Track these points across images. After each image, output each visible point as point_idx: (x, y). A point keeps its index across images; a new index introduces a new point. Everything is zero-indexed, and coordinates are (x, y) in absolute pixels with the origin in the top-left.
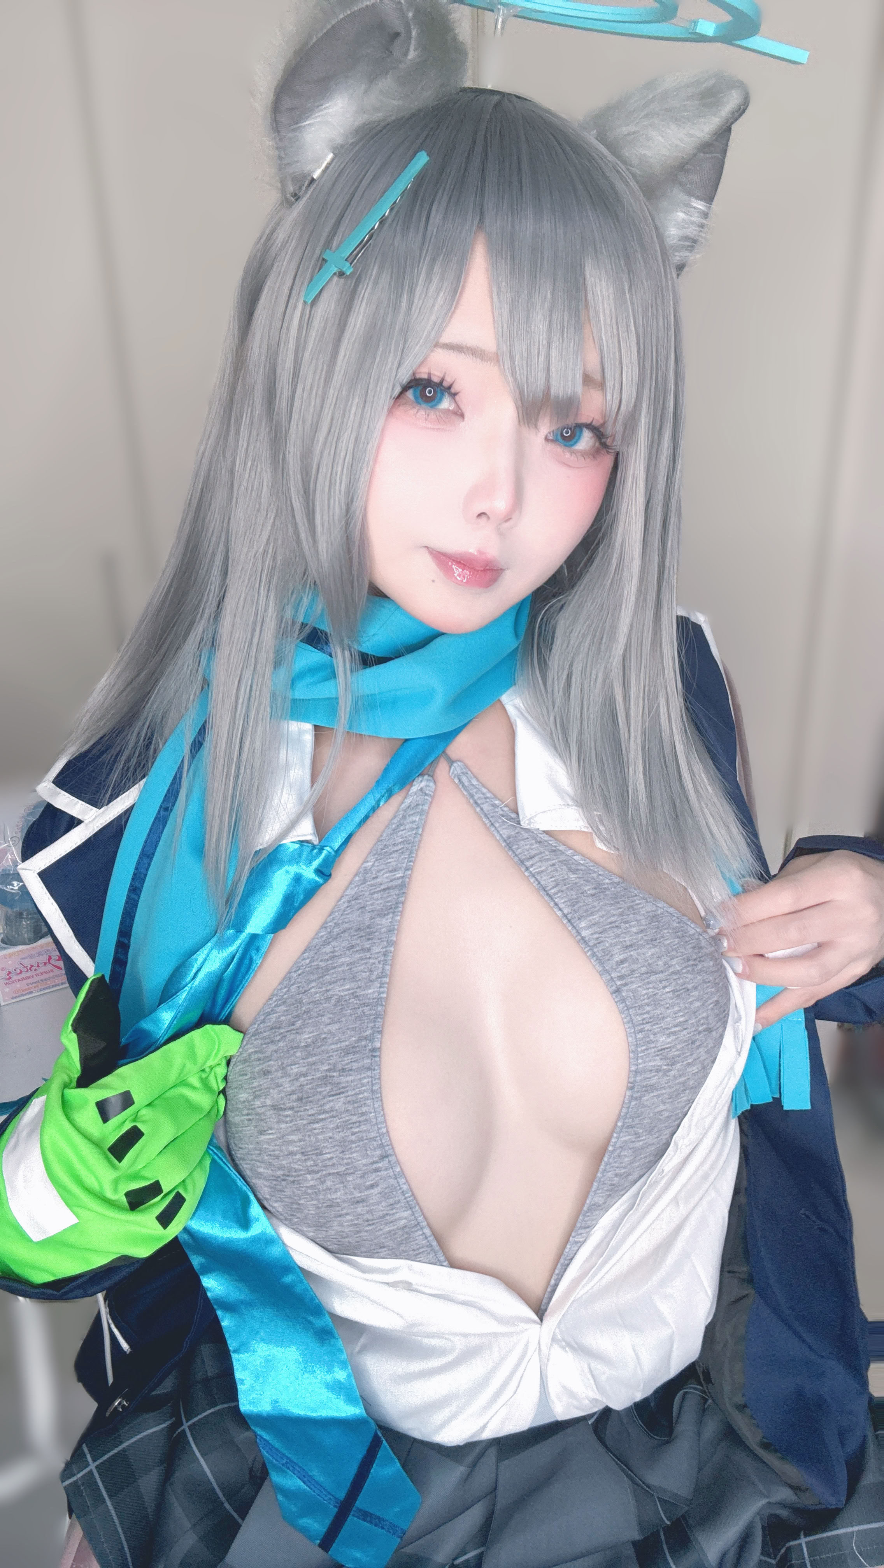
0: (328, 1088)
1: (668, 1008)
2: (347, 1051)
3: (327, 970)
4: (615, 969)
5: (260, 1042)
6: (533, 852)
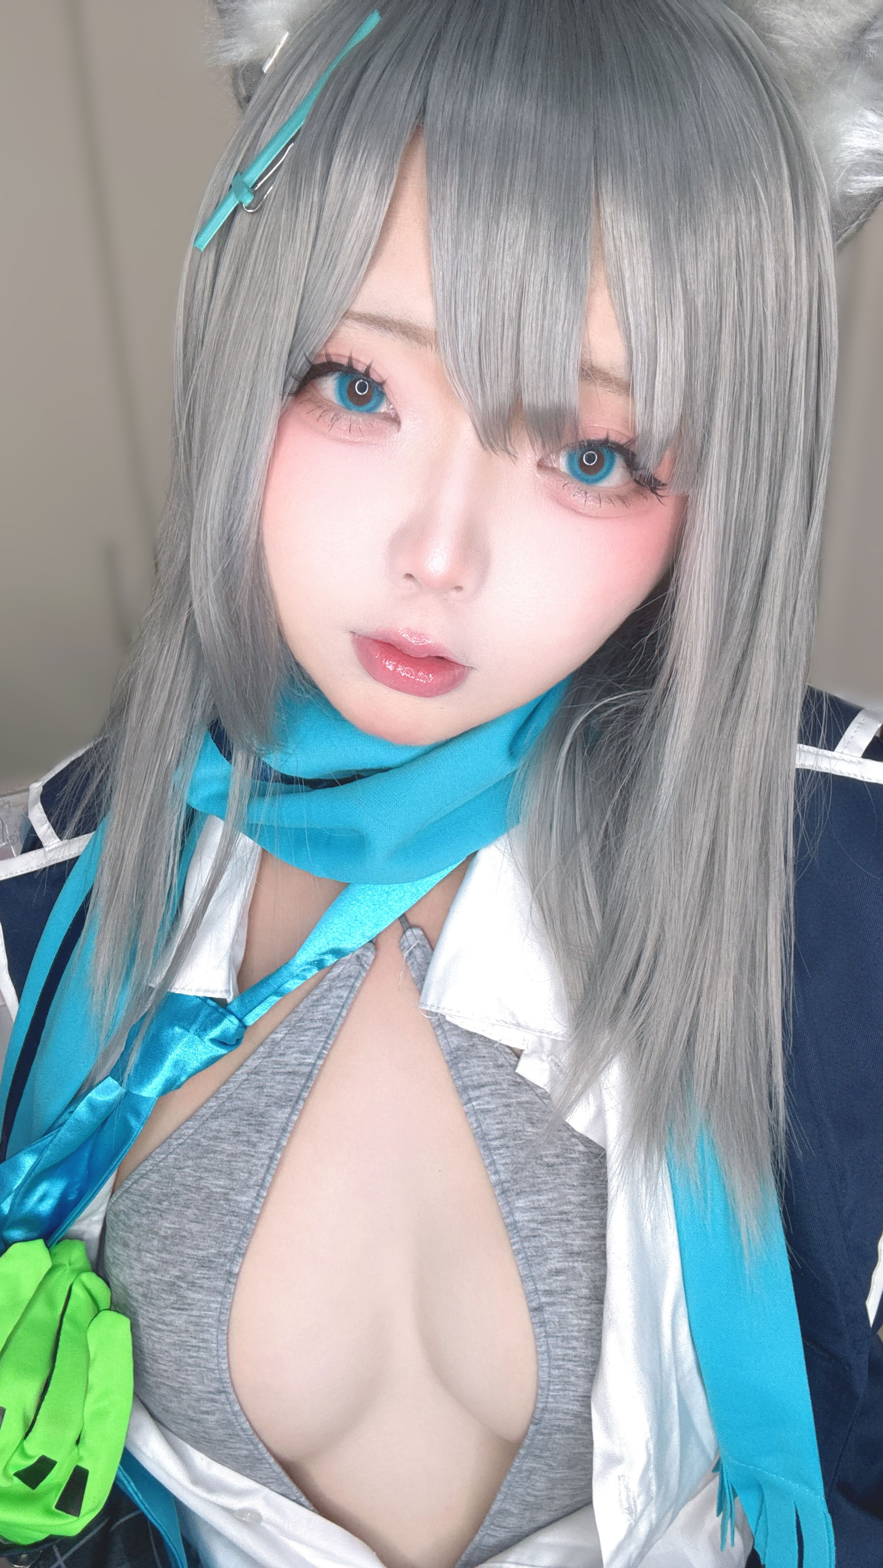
3: (208, 1151)
4: (545, 1279)
6: (485, 1079)
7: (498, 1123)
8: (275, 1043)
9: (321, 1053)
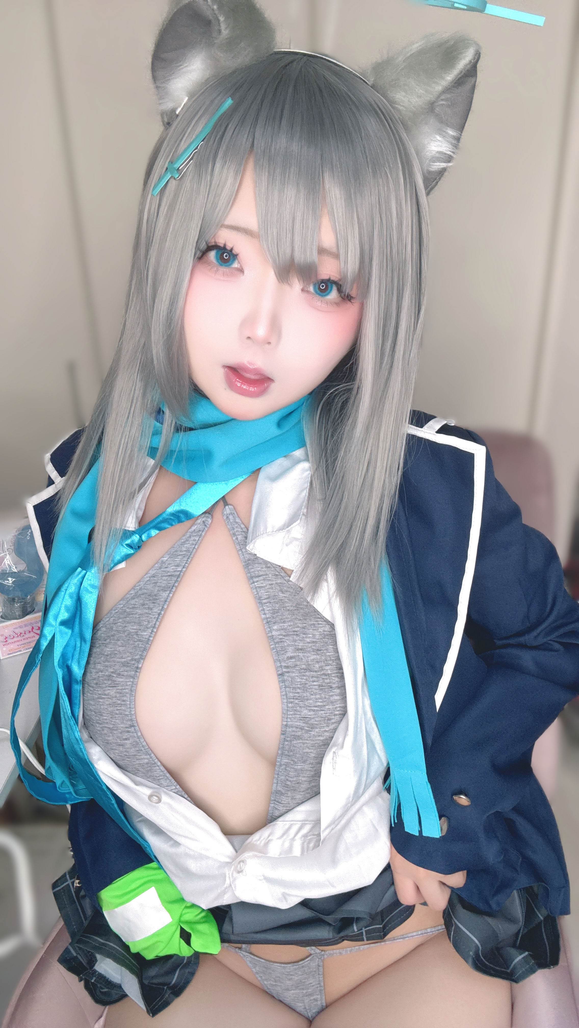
0: (110, 682)
2: (124, 664)
3: (129, 614)
4: (285, 661)
6: (261, 573)
7: (266, 592)
8: (163, 562)
9: (185, 565)
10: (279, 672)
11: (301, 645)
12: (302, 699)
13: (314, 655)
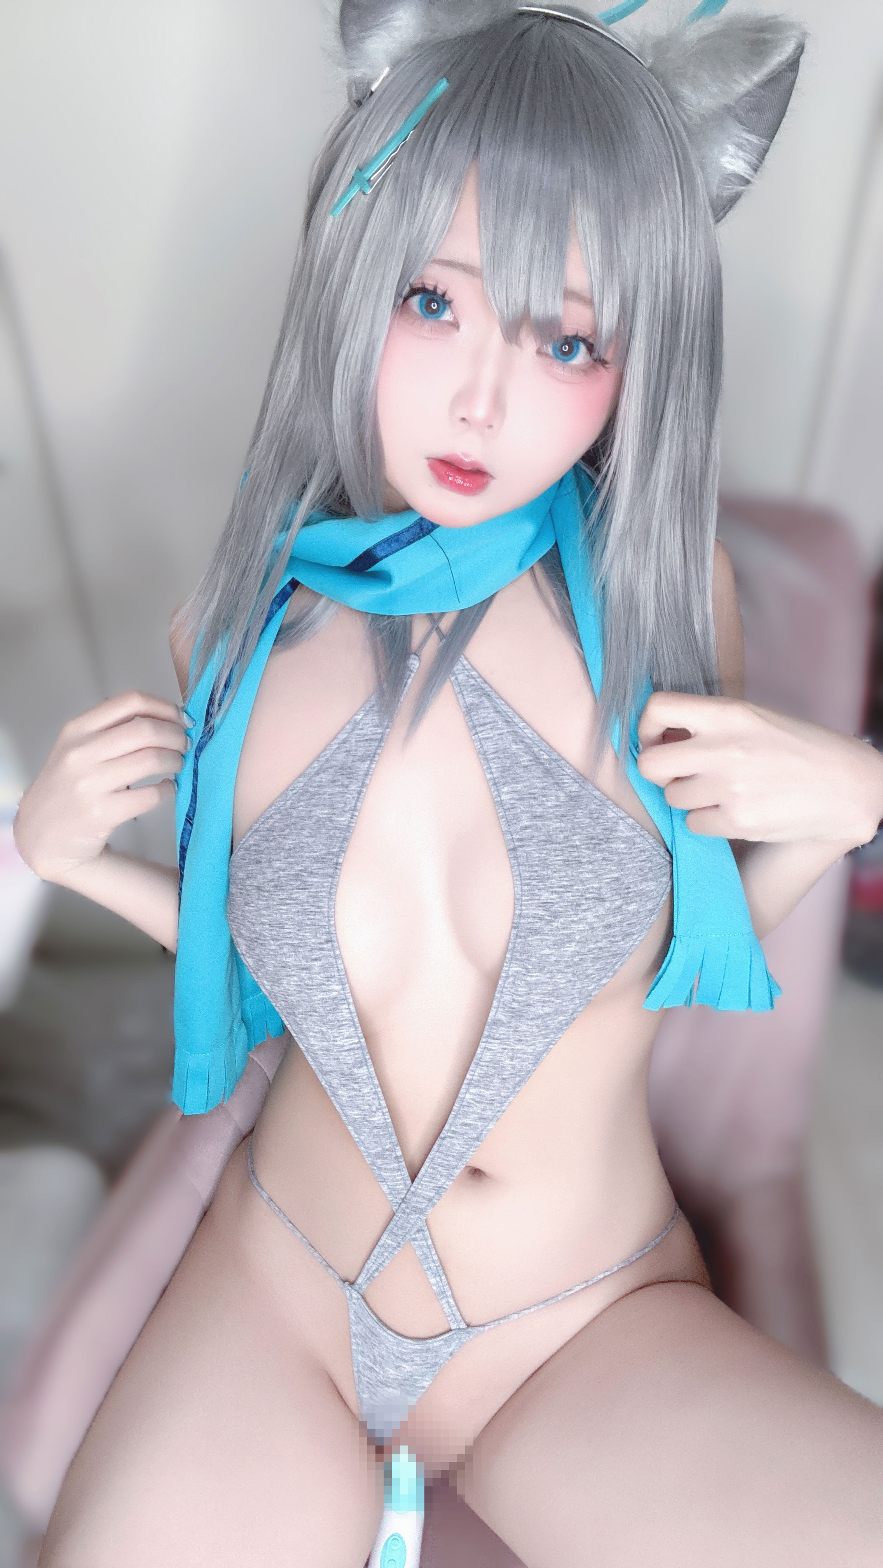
0: (299, 883)
1: (555, 872)
2: (317, 860)
5: (258, 838)
10: (511, 847)
11: (539, 811)
12: (542, 879)
13: (557, 822)
